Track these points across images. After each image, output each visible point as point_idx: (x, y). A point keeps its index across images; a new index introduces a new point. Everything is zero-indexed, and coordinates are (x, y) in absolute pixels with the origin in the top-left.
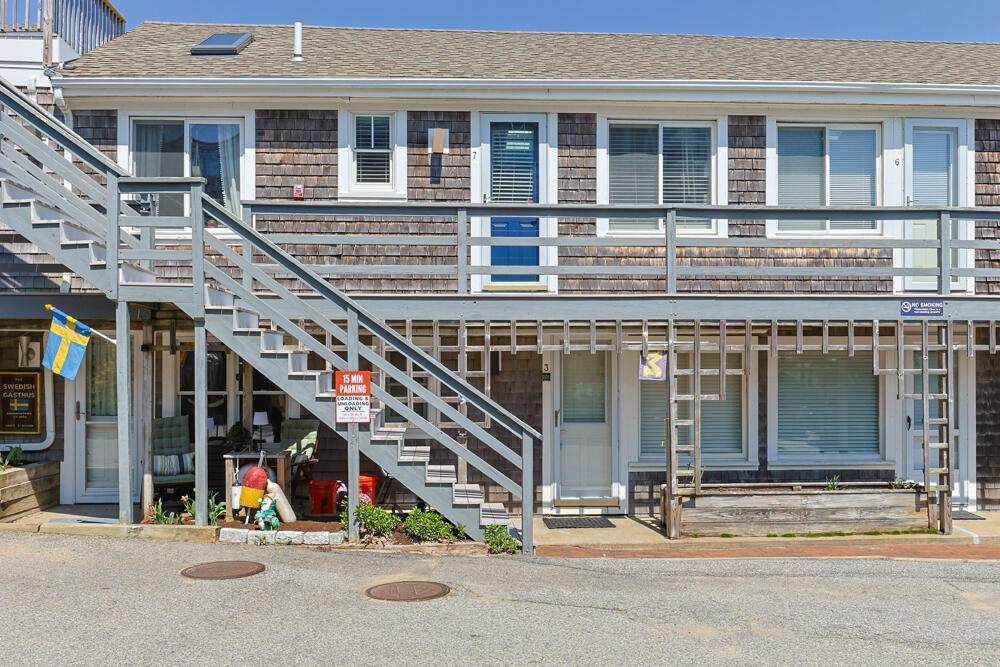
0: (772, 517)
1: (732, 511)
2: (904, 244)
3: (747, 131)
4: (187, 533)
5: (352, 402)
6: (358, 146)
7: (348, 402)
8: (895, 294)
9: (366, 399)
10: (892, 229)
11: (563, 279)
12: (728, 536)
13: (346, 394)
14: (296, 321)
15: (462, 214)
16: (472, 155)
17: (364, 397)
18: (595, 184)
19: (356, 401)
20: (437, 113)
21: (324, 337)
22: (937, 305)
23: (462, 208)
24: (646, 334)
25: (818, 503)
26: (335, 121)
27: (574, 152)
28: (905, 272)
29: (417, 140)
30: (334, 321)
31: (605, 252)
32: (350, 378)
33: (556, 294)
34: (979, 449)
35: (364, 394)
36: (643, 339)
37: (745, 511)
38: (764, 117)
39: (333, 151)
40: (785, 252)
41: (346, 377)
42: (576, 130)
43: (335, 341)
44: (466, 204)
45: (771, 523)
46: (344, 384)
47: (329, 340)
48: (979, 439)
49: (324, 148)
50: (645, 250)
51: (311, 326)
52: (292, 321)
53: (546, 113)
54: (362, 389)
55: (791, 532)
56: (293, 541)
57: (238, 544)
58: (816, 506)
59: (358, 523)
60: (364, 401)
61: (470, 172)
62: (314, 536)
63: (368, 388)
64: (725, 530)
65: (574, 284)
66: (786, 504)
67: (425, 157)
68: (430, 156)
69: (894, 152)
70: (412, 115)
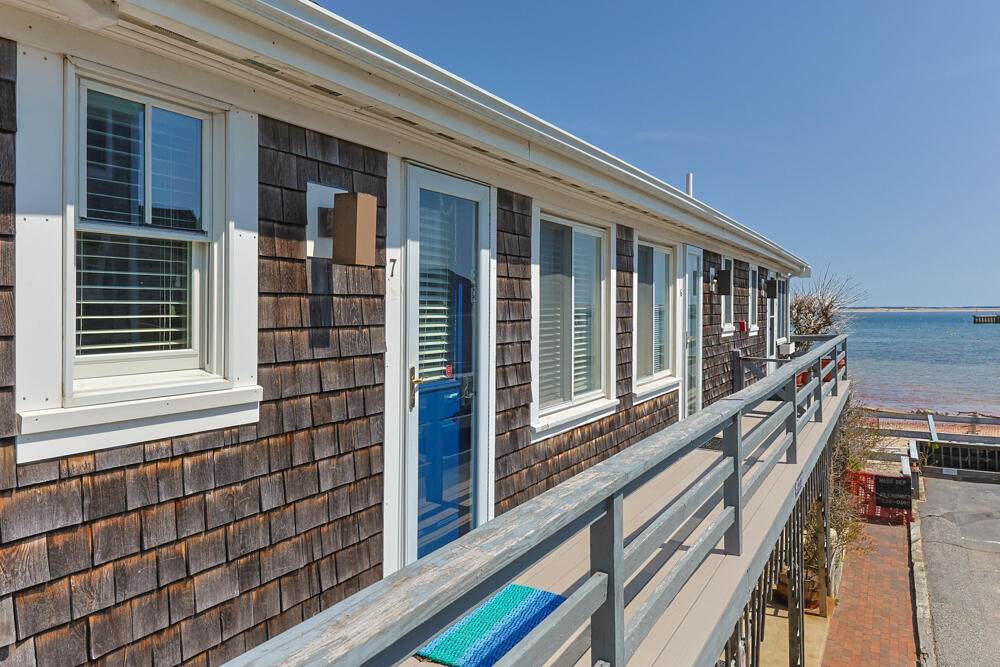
16: (389, 268)
20: (322, 140)
29: (280, 217)
38: (633, 229)
53: (488, 185)
67: (298, 265)
68: (309, 263)
69: (680, 282)
70: (276, 134)
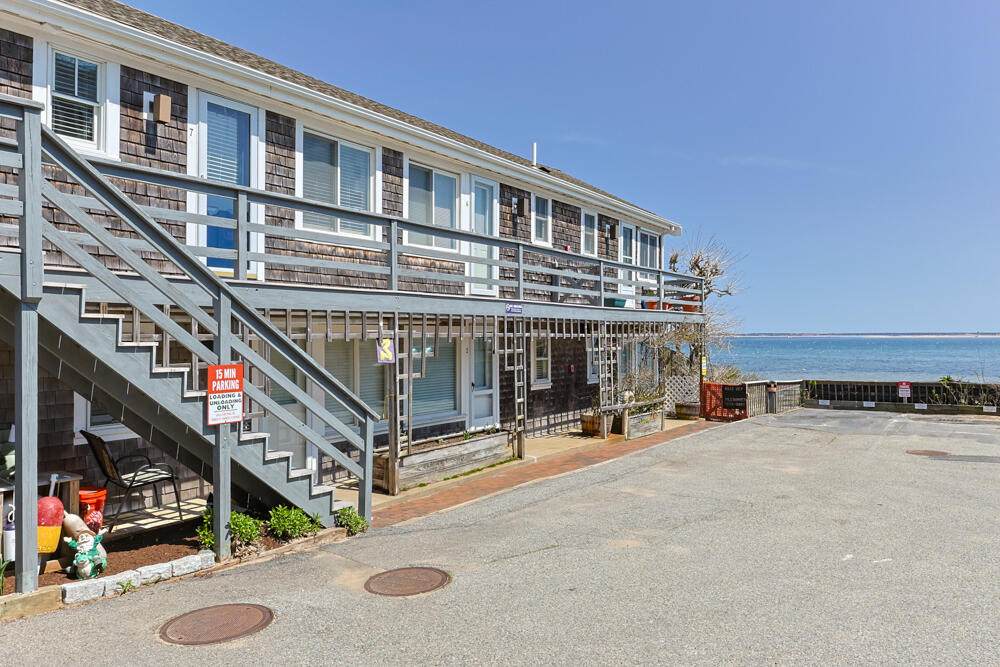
0: (447, 465)
1: (425, 464)
2: (470, 259)
3: (392, 162)
4: (19, 605)
5: (225, 399)
6: (58, 90)
7: (220, 400)
8: (466, 296)
9: (239, 395)
10: (465, 248)
11: (269, 268)
12: (424, 485)
13: (219, 392)
14: (161, 307)
15: (243, 199)
16: (189, 132)
17: (237, 394)
18: (294, 184)
19: (228, 399)
20: (153, 77)
21: (190, 324)
22: (520, 307)
23: (243, 192)
24: (381, 324)
25: (466, 449)
26: (29, 51)
27: (278, 151)
28: (472, 280)
29: (130, 102)
30: (202, 307)
31: (301, 248)
32: (223, 372)
33: (264, 282)
34: (501, 401)
35: (235, 390)
36: (379, 328)
37: (432, 463)
38: (402, 153)
39: (26, 87)
40: (414, 260)
41: (219, 372)
42: (280, 130)
43: (202, 330)
44: (247, 189)
45: (444, 469)
46: (217, 381)
47: (195, 328)
48: (501, 394)
49: (12, 79)
50: (330, 249)
51: (177, 312)
52: (157, 306)
53: (258, 108)
54: (235, 385)
55: (456, 474)
56: (163, 576)
57: (95, 600)
58: (466, 452)
59: (229, 537)
60: (237, 398)
61: (186, 147)
62: (185, 564)
63: (241, 384)
64: (421, 481)
65: (278, 274)
66: (452, 453)
67: (139, 121)
68: (145, 122)
69: (465, 198)
70: (127, 71)
